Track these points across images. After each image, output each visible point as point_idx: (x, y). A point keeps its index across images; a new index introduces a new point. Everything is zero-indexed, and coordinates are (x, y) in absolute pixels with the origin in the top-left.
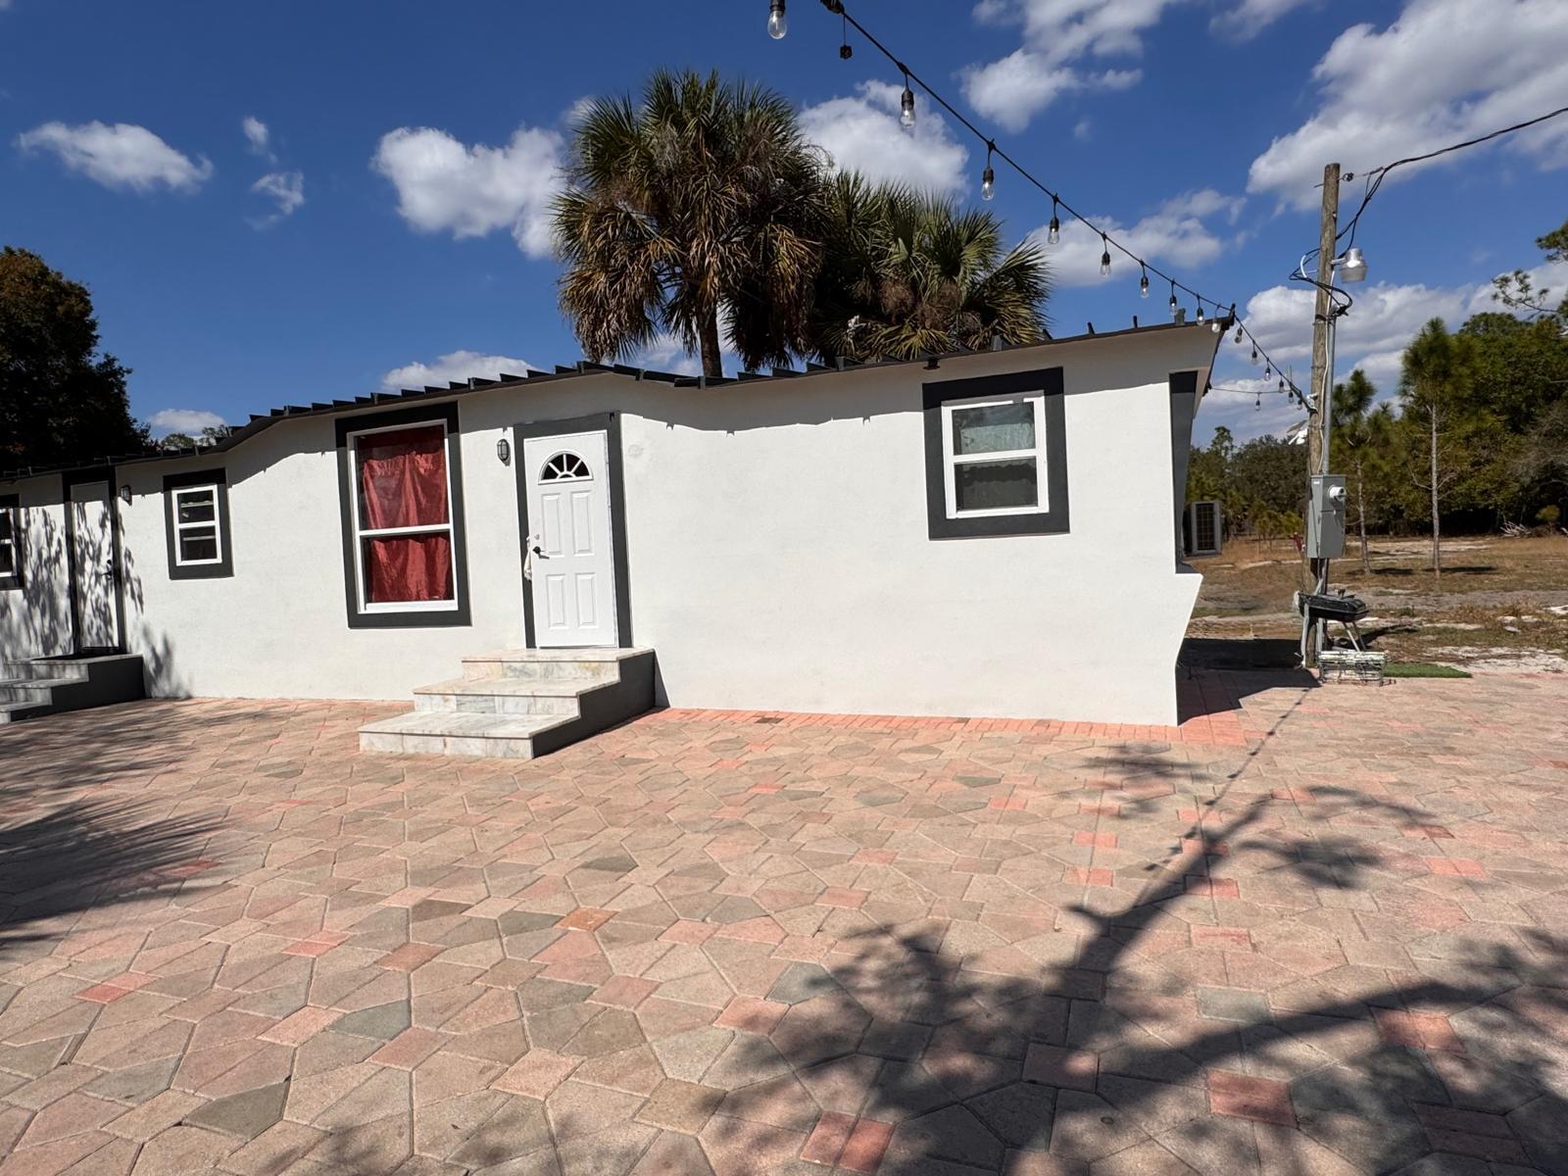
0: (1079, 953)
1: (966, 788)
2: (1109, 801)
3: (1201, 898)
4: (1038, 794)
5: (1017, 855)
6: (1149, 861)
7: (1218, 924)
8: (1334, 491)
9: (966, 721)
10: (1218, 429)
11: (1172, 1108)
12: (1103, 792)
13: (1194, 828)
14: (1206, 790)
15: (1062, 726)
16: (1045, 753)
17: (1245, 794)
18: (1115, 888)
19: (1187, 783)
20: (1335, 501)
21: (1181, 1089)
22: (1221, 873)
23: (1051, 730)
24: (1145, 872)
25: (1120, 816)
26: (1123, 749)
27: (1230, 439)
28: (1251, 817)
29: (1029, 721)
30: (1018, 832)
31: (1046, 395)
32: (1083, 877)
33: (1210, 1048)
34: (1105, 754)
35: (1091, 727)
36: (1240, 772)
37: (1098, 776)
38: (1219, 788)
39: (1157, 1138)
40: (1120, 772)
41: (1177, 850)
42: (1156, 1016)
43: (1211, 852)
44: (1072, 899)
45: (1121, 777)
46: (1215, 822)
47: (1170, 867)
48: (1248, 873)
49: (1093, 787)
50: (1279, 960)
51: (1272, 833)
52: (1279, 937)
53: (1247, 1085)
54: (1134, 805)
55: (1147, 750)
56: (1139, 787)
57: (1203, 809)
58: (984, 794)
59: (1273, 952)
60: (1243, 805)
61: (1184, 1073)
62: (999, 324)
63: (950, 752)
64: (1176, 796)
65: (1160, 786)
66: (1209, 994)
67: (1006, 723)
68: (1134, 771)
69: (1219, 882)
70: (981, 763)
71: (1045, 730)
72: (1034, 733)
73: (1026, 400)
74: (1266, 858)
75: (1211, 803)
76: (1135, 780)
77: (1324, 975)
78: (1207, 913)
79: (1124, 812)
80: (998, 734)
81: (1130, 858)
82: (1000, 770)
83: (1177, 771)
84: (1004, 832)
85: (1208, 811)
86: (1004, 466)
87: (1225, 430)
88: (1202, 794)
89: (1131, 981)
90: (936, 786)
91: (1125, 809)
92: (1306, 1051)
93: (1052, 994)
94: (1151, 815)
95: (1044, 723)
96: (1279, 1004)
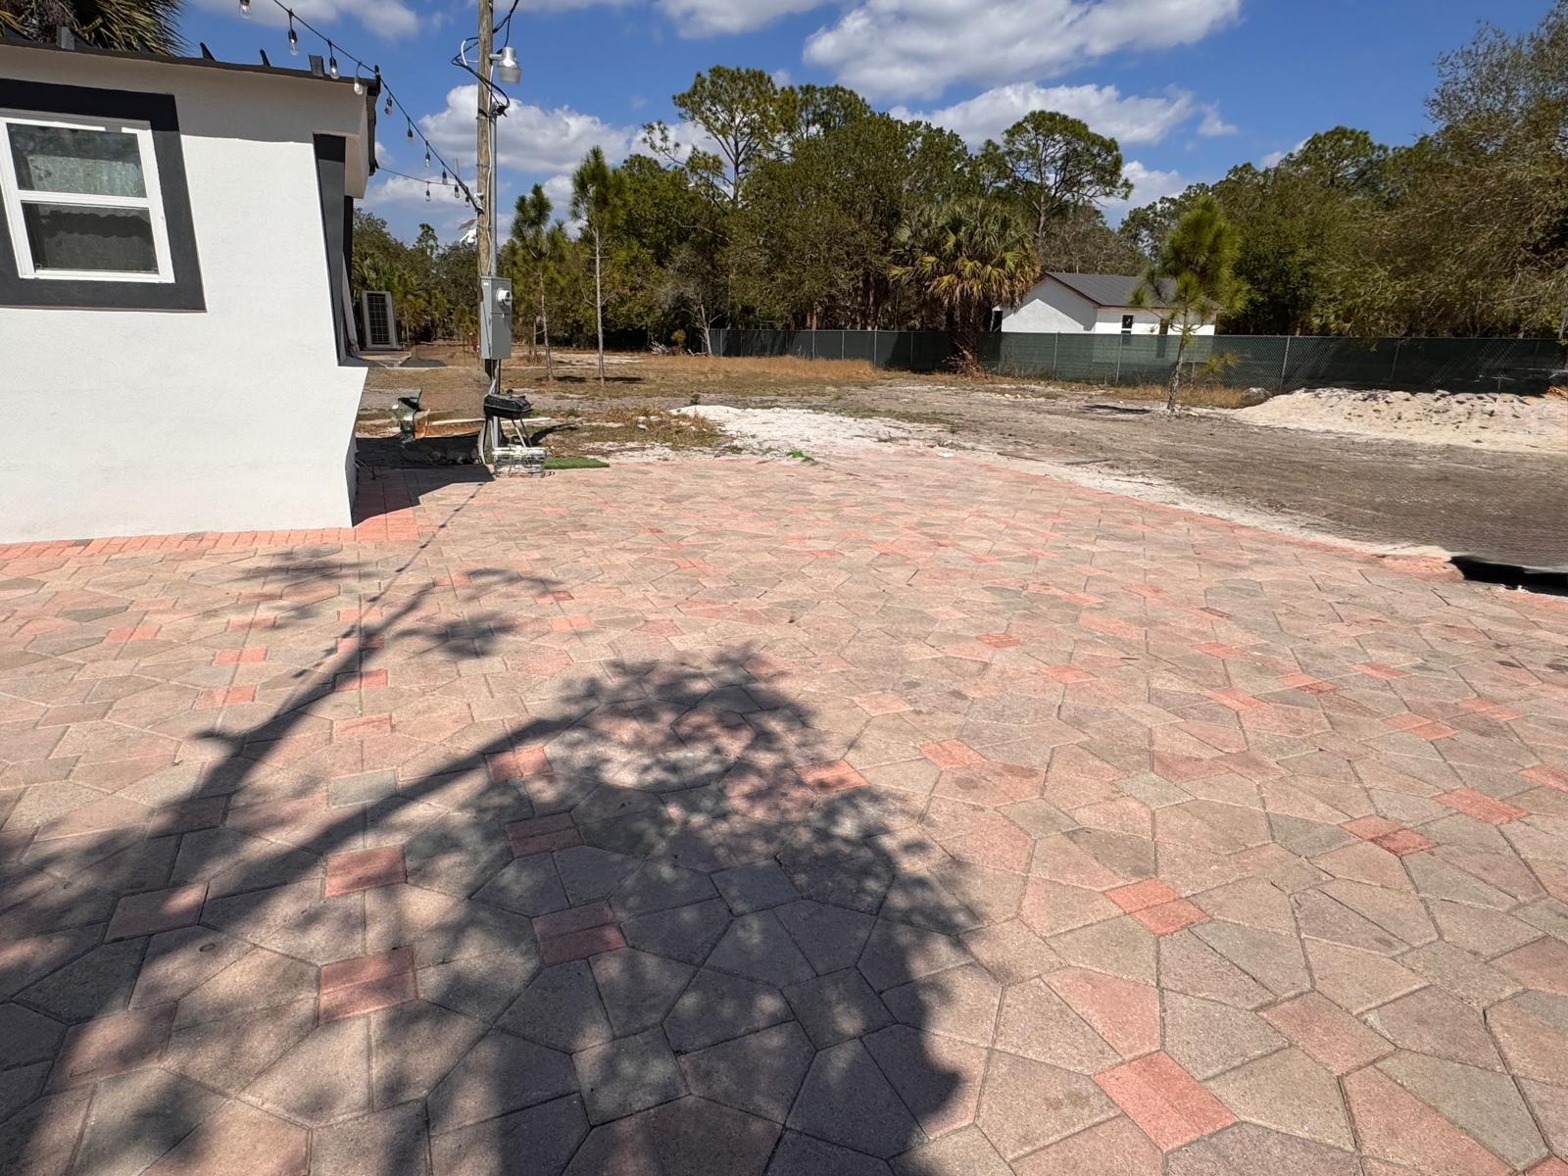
0: (201, 782)
1: (76, 623)
2: (265, 613)
3: (349, 694)
4: (177, 617)
5: (136, 692)
6: (300, 668)
7: (361, 715)
8: (502, 294)
9: (87, 543)
10: (423, 226)
11: (285, 907)
12: (259, 604)
13: (353, 627)
14: (371, 588)
15: (218, 538)
16: (191, 570)
17: (409, 585)
18: (256, 702)
19: (353, 583)
20: (502, 304)
21: (297, 885)
22: (373, 665)
23: (204, 544)
24: (293, 680)
25: (275, 626)
26: (288, 555)
27: (435, 239)
28: (412, 607)
29: (176, 536)
30: (142, 665)
31: (153, 128)
32: (219, 699)
33: (335, 835)
34: (266, 563)
35: (255, 536)
36: (408, 565)
37: (256, 587)
38: (385, 583)
39: (262, 945)
40: (281, 581)
41: (330, 651)
42: (281, 823)
43: (369, 643)
44: (203, 725)
45: (283, 585)
46: (374, 618)
47: (321, 669)
48: (400, 660)
49: (247, 601)
50: (413, 735)
51: (428, 619)
52: (418, 713)
53: (366, 858)
54: (293, 613)
55: (316, 554)
56: (301, 593)
57: (366, 606)
58: (100, 626)
59: (409, 729)
60: (405, 597)
61: (303, 868)
62: (103, 25)
63: (56, 582)
64: (340, 598)
65: (325, 588)
66: (341, 784)
67: (145, 541)
68: (297, 577)
69: (370, 674)
70: (102, 591)
71: (197, 543)
72: (182, 549)
73: (125, 130)
74: (417, 643)
75: (374, 599)
76: (297, 587)
77: (451, 739)
78: (352, 706)
79: (279, 622)
80: (133, 554)
81: (280, 667)
82: (126, 596)
83: (345, 571)
84: (122, 668)
85: (370, 608)
86: (103, 215)
87: (428, 227)
88: (367, 592)
89: (259, 795)
90: (30, 626)
91: (281, 618)
92: (422, 812)
93: (161, 835)
94: (309, 621)
95: (200, 537)
96: (406, 775)
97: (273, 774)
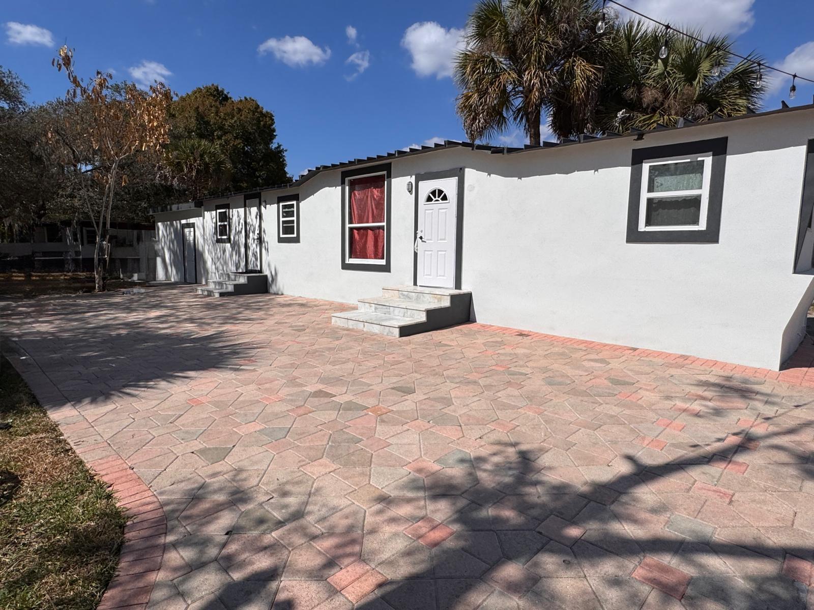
0: (614, 480)
1: (610, 384)
2: (696, 406)
3: (715, 469)
4: (652, 394)
5: (614, 424)
6: (696, 442)
7: (715, 485)
9: (636, 350)
11: (610, 567)
12: (696, 400)
13: (743, 431)
14: (769, 411)
15: (695, 360)
16: (674, 373)
17: (798, 418)
18: (663, 451)
19: (759, 405)
21: (621, 560)
22: (741, 458)
23: (687, 361)
24: (687, 448)
25: (697, 415)
26: (728, 378)
28: (791, 431)
29: (676, 355)
30: (624, 412)
32: (646, 442)
33: (658, 545)
34: (713, 380)
35: (716, 363)
36: (805, 404)
37: (700, 391)
38: (781, 411)
39: (588, 578)
40: (715, 391)
41: (719, 440)
42: (636, 521)
43: (747, 443)
44: (631, 452)
45: (715, 394)
46: (760, 429)
47: (708, 448)
48: (761, 462)
49: (691, 397)
50: (741, 513)
51: (800, 443)
52: (754, 501)
53: (666, 570)
54: (711, 411)
55: (745, 381)
56: (723, 401)
57: (759, 420)
58: (619, 388)
59: (741, 508)
60: (790, 423)
61: (630, 553)
63: (615, 364)
64: (745, 411)
65: (739, 403)
66: (679, 519)
67: (660, 354)
68: (726, 392)
69: (736, 463)
70: (629, 373)
71: (683, 361)
72: (673, 362)
74: (783, 457)
75: (768, 419)
76: (722, 397)
77: (767, 529)
78: (713, 477)
79: (701, 413)
81: (686, 438)
82: (636, 377)
83: (758, 397)
84: (615, 410)
85: (761, 423)
88: (765, 413)
89: (634, 500)
90: (594, 381)
91: (703, 412)
92: (717, 564)
93: (582, 496)
94: (718, 418)
95: (685, 357)
96: (722, 536)
97: (647, 493)
